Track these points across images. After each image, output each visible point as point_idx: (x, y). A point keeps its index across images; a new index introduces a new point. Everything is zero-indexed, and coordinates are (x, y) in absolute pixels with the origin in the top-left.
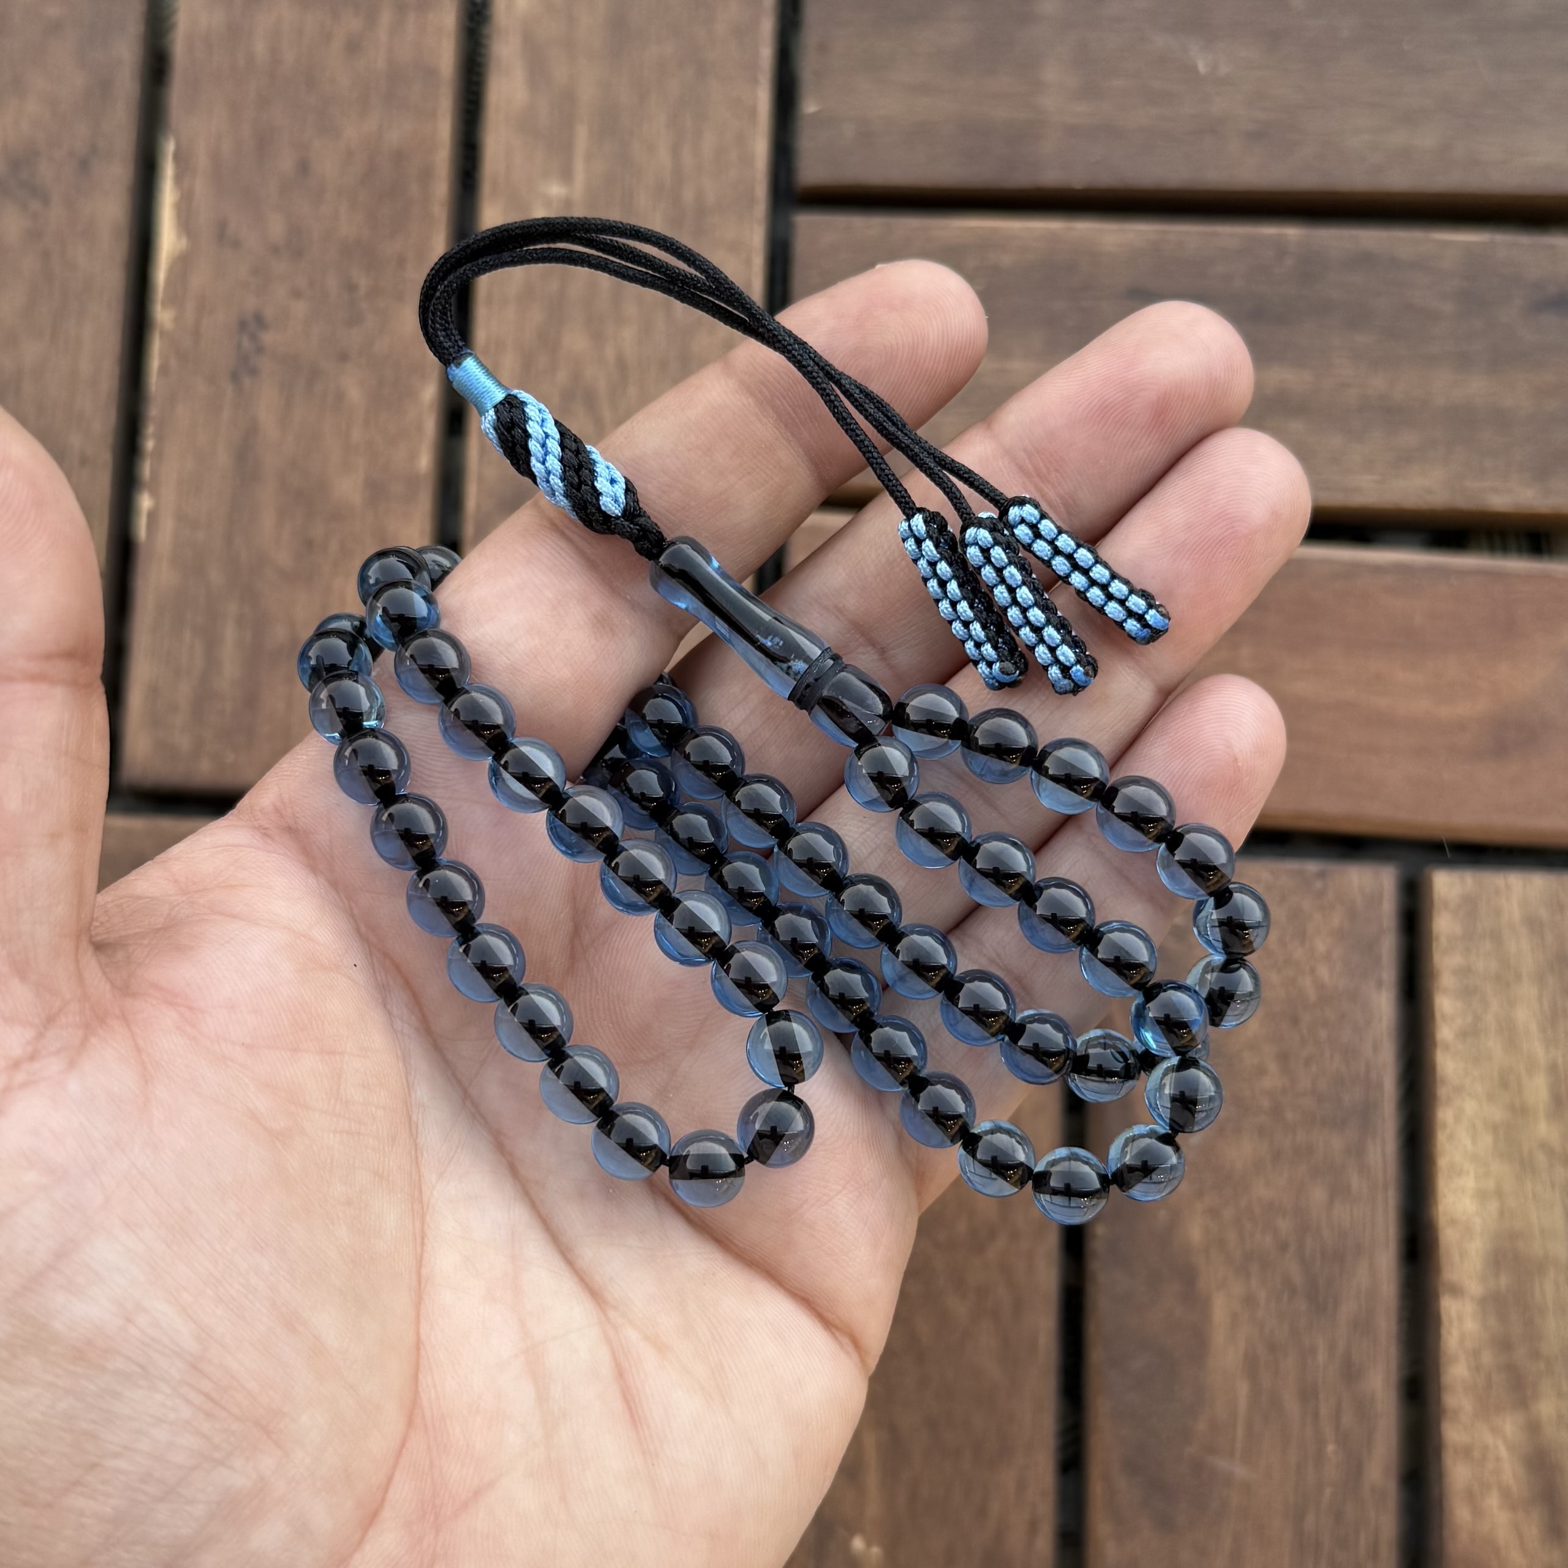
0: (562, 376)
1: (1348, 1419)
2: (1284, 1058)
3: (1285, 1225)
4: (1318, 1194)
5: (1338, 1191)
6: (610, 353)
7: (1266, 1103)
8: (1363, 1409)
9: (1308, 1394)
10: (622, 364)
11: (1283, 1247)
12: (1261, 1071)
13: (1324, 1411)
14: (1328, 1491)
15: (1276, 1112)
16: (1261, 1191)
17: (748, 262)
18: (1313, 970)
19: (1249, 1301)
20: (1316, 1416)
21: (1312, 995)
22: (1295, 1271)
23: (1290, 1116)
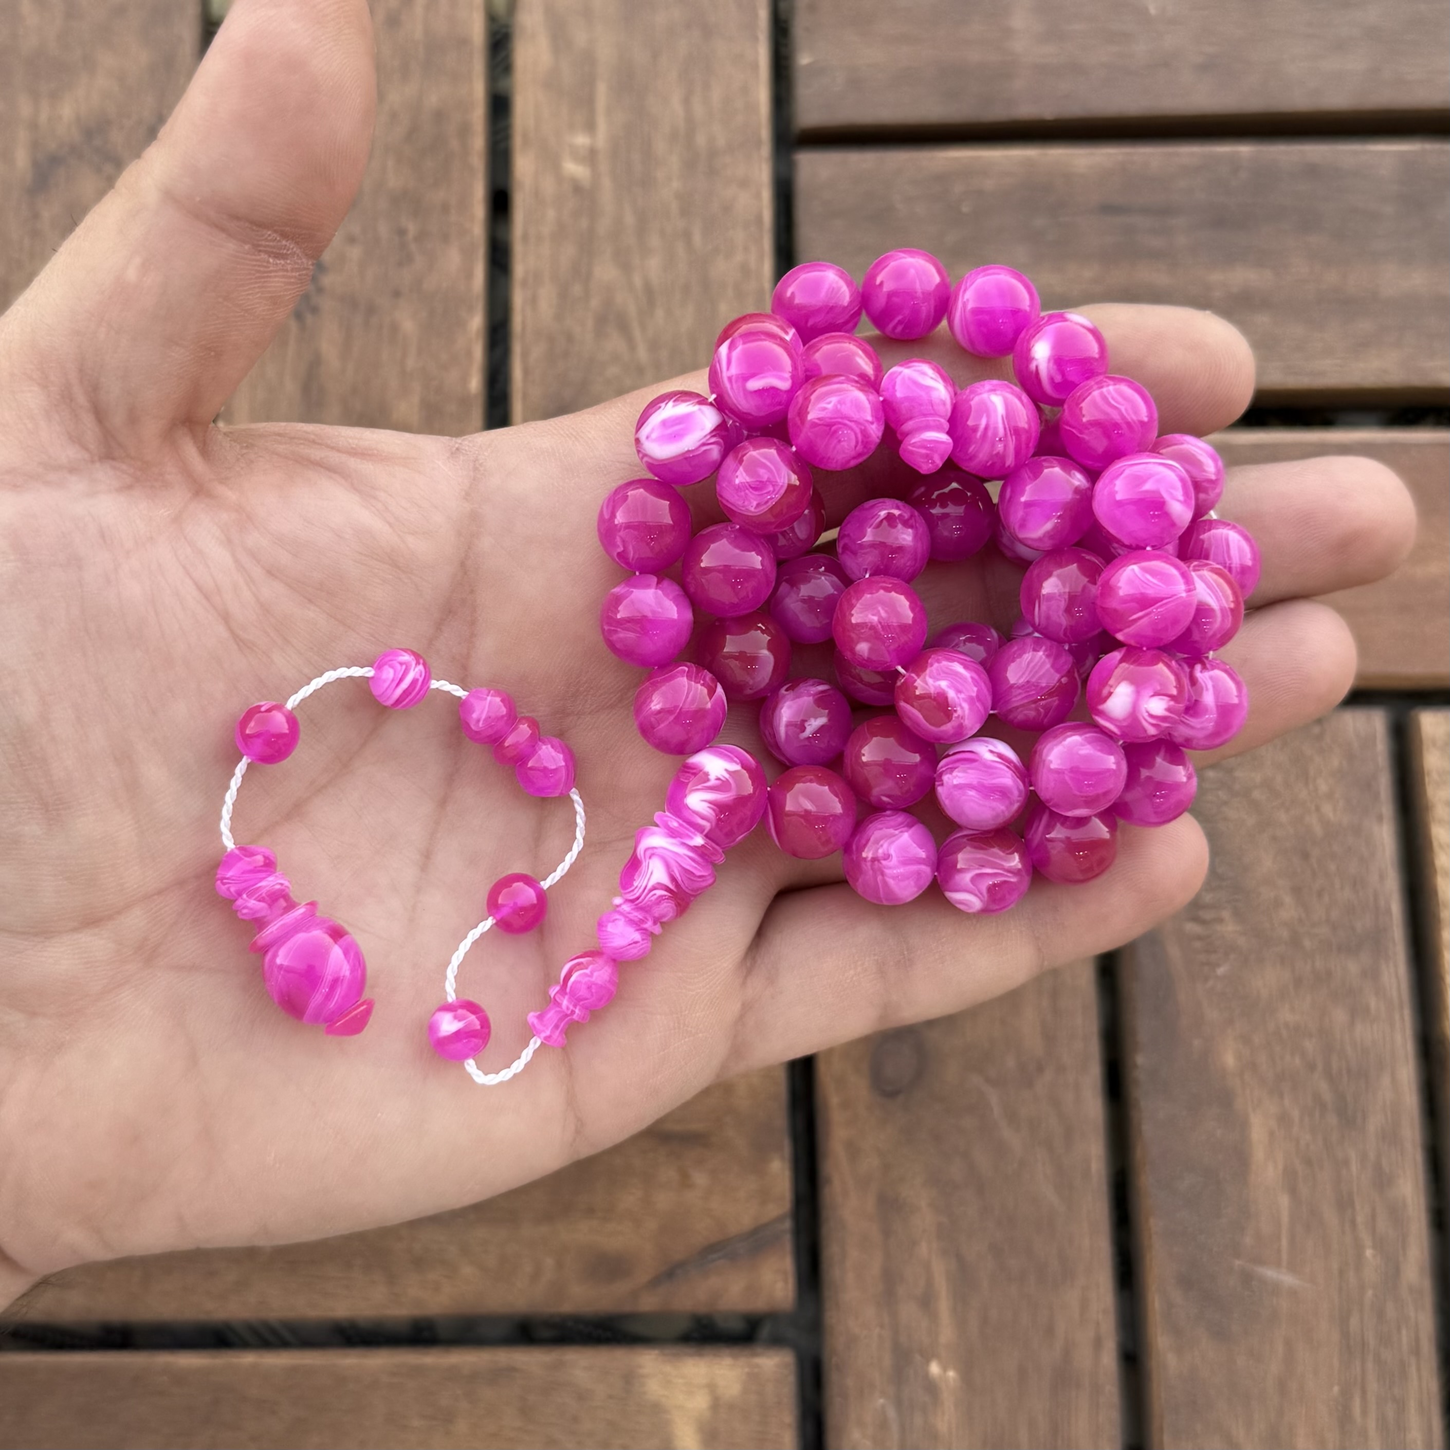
0: (595, 303)
1: (1383, 1224)
2: (1297, 891)
3: (1310, 1045)
4: (1340, 1016)
5: (1357, 1012)
6: (638, 281)
7: (1285, 934)
8: (1396, 1214)
9: (1344, 1204)
10: (649, 290)
11: (1312, 1067)
12: (1278, 904)
13: (1360, 1219)
14: (1370, 1293)
15: (1295, 941)
16: (1286, 1015)
17: (758, 196)
18: (1318, 809)
19: (1284, 1119)
20: (1353, 1223)
21: (1318, 830)
22: (1324, 1087)
23: (1307, 943)
